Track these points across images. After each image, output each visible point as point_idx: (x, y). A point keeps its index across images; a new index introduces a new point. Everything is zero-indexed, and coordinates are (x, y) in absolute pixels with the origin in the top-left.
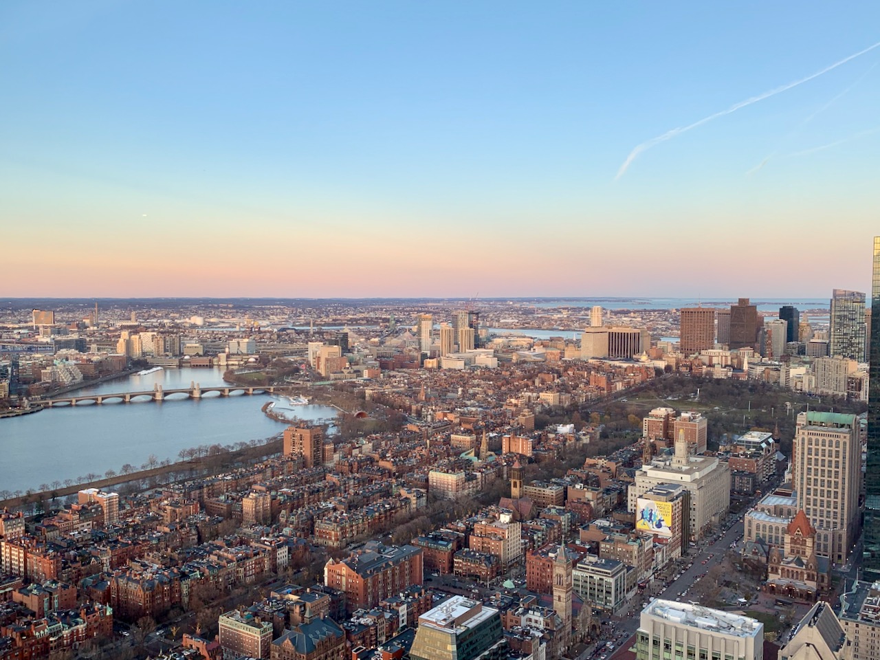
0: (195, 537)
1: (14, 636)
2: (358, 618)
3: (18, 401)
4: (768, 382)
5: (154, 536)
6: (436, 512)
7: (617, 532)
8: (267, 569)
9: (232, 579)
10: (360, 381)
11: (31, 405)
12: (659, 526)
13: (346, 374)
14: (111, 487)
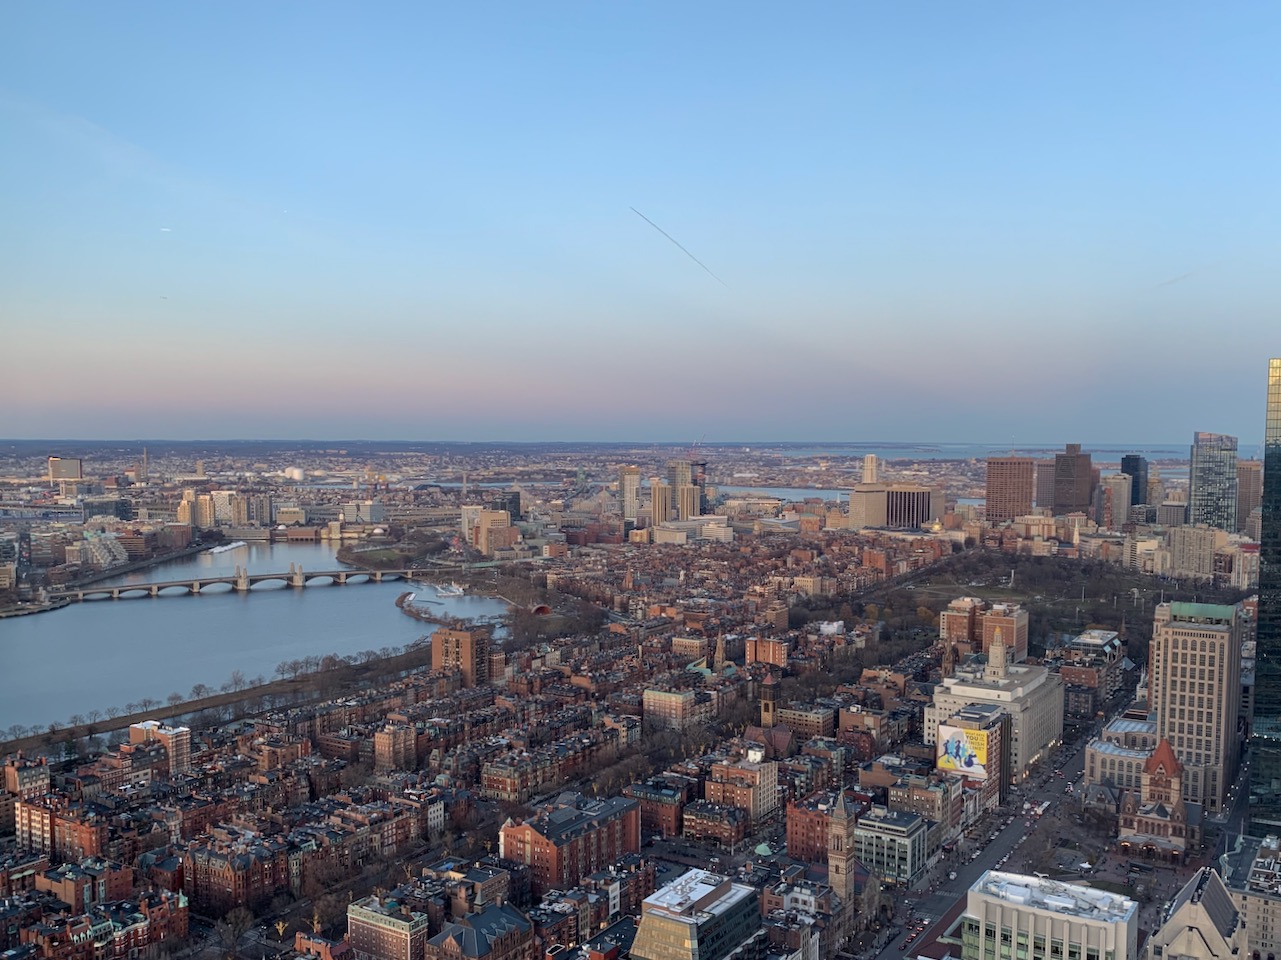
0: (306, 790)
1: (41, 942)
2: (550, 904)
3: (31, 593)
4: (1107, 561)
5: (246, 789)
6: (656, 748)
7: (911, 772)
8: (413, 835)
9: (364, 850)
10: (537, 561)
11: (52, 598)
12: (969, 763)
13: (517, 551)
14: (177, 719)
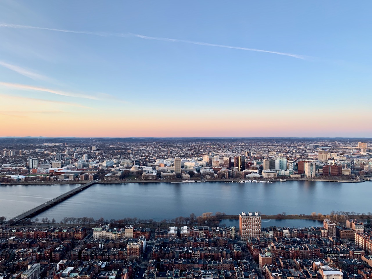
1: (364, 275)
3: (355, 177)
11: (360, 179)
